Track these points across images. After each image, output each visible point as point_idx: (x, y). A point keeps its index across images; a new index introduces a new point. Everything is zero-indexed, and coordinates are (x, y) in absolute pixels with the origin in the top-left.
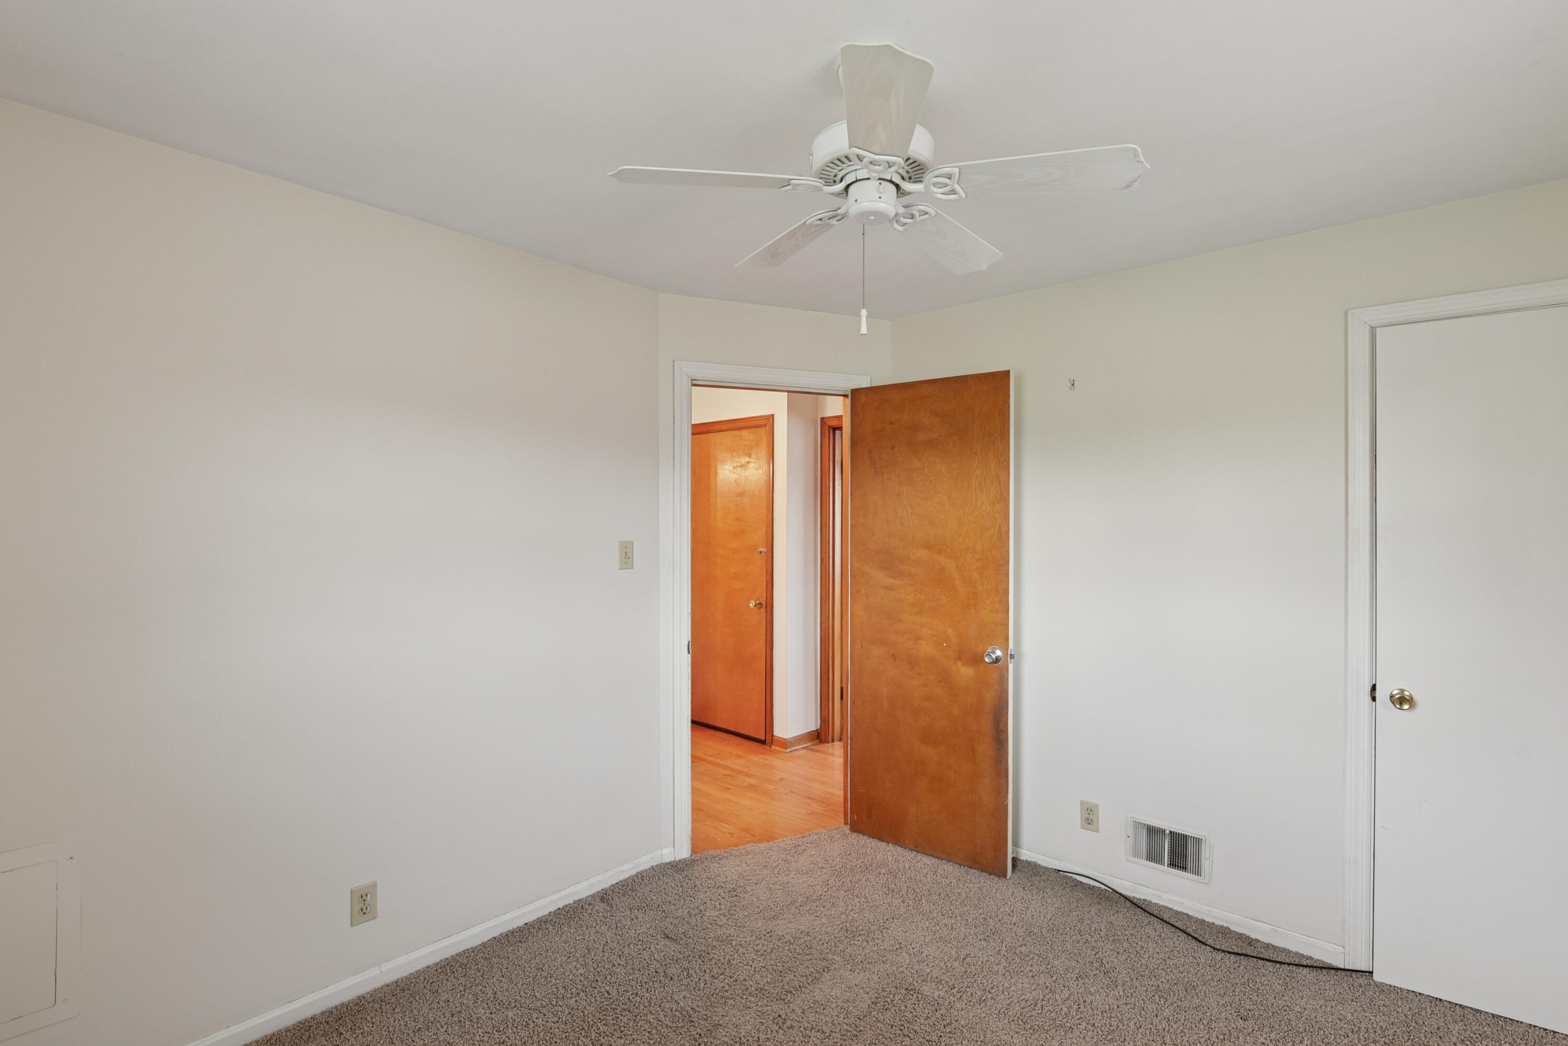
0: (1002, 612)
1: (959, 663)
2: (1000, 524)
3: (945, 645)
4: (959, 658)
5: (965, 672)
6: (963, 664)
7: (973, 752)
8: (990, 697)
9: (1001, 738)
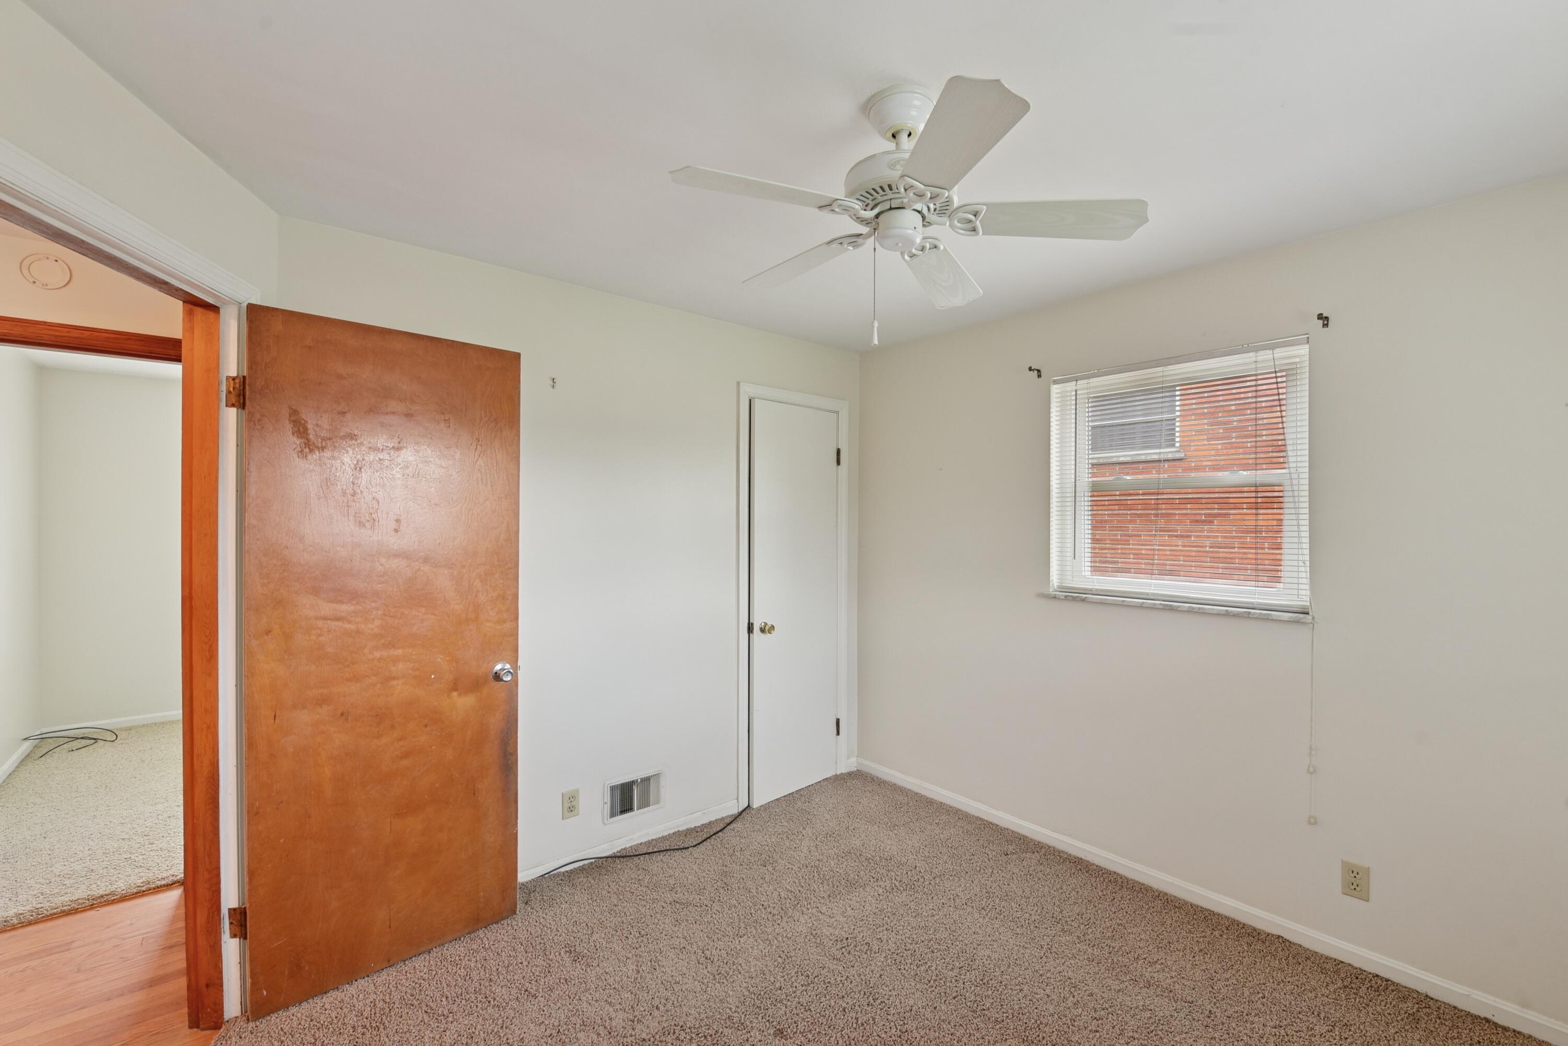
0: (511, 621)
1: (455, 694)
2: (508, 522)
3: (433, 676)
4: (455, 689)
5: (463, 703)
6: (459, 695)
7: (474, 794)
8: (495, 722)
9: (509, 762)
